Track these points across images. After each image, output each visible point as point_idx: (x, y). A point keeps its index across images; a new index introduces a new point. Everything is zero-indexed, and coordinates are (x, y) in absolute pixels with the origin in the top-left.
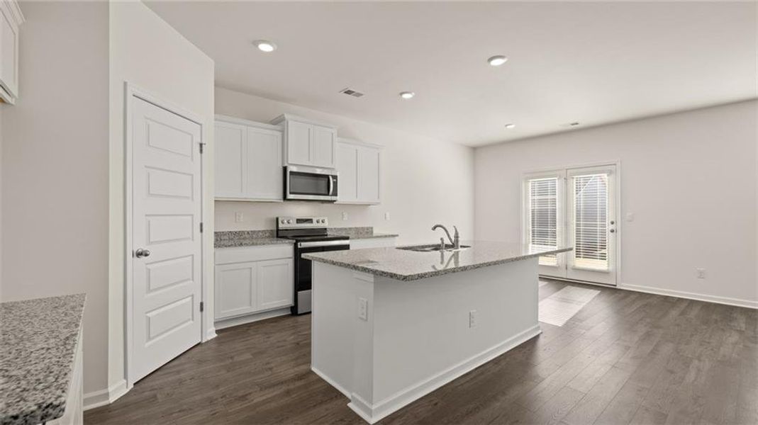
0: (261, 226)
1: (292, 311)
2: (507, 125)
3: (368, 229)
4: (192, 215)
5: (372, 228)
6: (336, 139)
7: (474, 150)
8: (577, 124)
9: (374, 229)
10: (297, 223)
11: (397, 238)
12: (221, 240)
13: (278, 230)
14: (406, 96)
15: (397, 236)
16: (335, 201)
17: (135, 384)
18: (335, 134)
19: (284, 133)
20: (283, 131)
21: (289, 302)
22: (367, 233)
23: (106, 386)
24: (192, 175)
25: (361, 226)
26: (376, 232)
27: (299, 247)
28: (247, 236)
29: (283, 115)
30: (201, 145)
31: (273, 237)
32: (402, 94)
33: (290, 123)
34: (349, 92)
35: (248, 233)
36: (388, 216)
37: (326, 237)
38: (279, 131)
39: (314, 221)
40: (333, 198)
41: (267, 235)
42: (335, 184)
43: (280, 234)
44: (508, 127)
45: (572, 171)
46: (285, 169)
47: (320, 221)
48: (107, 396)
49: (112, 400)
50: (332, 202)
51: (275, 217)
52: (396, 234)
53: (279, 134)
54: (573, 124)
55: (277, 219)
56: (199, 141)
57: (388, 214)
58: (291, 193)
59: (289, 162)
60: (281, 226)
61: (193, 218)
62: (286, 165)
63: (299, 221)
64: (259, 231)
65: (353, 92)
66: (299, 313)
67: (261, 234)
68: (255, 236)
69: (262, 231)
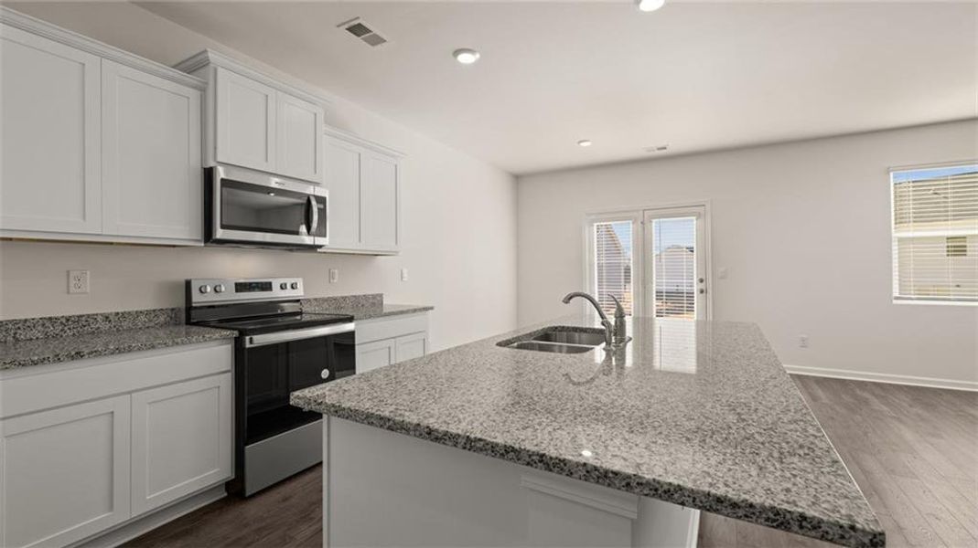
0: (144, 300)
1: (227, 490)
2: (580, 142)
3: (374, 297)
5: (381, 295)
6: (322, 127)
7: (518, 179)
8: (665, 148)
9: (384, 296)
10: (237, 291)
11: (430, 311)
12: (17, 340)
13: (189, 307)
14: (465, 59)
15: (432, 308)
16: (320, 247)
18: (321, 118)
19: (205, 94)
20: (202, 90)
21: (220, 470)
22: (374, 304)
25: (362, 294)
26: (388, 304)
27: (248, 345)
28: (104, 326)
29: (205, 51)
31: (177, 324)
32: (457, 52)
33: (220, 73)
34: (358, 30)
35: (107, 318)
36: (405, 275)
38: (195, 87)
39: (276, 286)
40: (318, 240)
41: (162, 319)
42: (322, 212)
43: (195, 316)
44: (582, 144)
45: (651, 213)
46: (209, 174)
47: (289, 286)
50: (313, 248)
51: (183, 278)
52: (430, 305)
53: (192, 94)
54: (659, 149)
55: (188, 284)
57: (405, 271)
58: (223, 227)
59: (219, 159)
60: (197, 299)
62: (211, 164)
63: (241, 287)
64: (139, 313)
65: (368, 31)
66: (248, 494)
67: (142, 318)
68: (125, 325)
69: (148, 313)
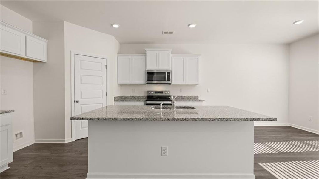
2: (294, 23)
4: (102, 90)
5: (198, 96)
6: (170, 55)
9: (199, 97)
11: (204, 102)
14: (191, 26)
15: (204, 101)
16: (170, 84)
17: (75, 140)
18: (170, 53)
19: (146, 56)
22: (195, 98)
23: (64, 138)
24: (102, 77)
26: (200, 99)
27: (146, 103)
29: (145, 49)
30: (106, 66)
32: (189, 25)
33: (147, 52)
35: (137, 97)
37: (169, 100)
38: (144, 56)
39: (164, 92)
40: (169, 82)
41: (144, 98)
42: (169, 76)
44: (296, 23)
48: (64, 141)
49: (65, 142)
50: (168, 84)
52: (204, 100)
53: (144, 57)
56: (106, 65)
58: (148, 81)
59: (147, 68)
60: (148, 94)
61: (102, 91)
63: (156, 92)
68: (140, 98)
69: (142, 96)
